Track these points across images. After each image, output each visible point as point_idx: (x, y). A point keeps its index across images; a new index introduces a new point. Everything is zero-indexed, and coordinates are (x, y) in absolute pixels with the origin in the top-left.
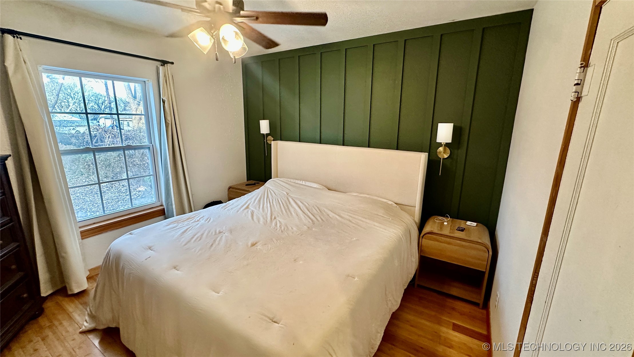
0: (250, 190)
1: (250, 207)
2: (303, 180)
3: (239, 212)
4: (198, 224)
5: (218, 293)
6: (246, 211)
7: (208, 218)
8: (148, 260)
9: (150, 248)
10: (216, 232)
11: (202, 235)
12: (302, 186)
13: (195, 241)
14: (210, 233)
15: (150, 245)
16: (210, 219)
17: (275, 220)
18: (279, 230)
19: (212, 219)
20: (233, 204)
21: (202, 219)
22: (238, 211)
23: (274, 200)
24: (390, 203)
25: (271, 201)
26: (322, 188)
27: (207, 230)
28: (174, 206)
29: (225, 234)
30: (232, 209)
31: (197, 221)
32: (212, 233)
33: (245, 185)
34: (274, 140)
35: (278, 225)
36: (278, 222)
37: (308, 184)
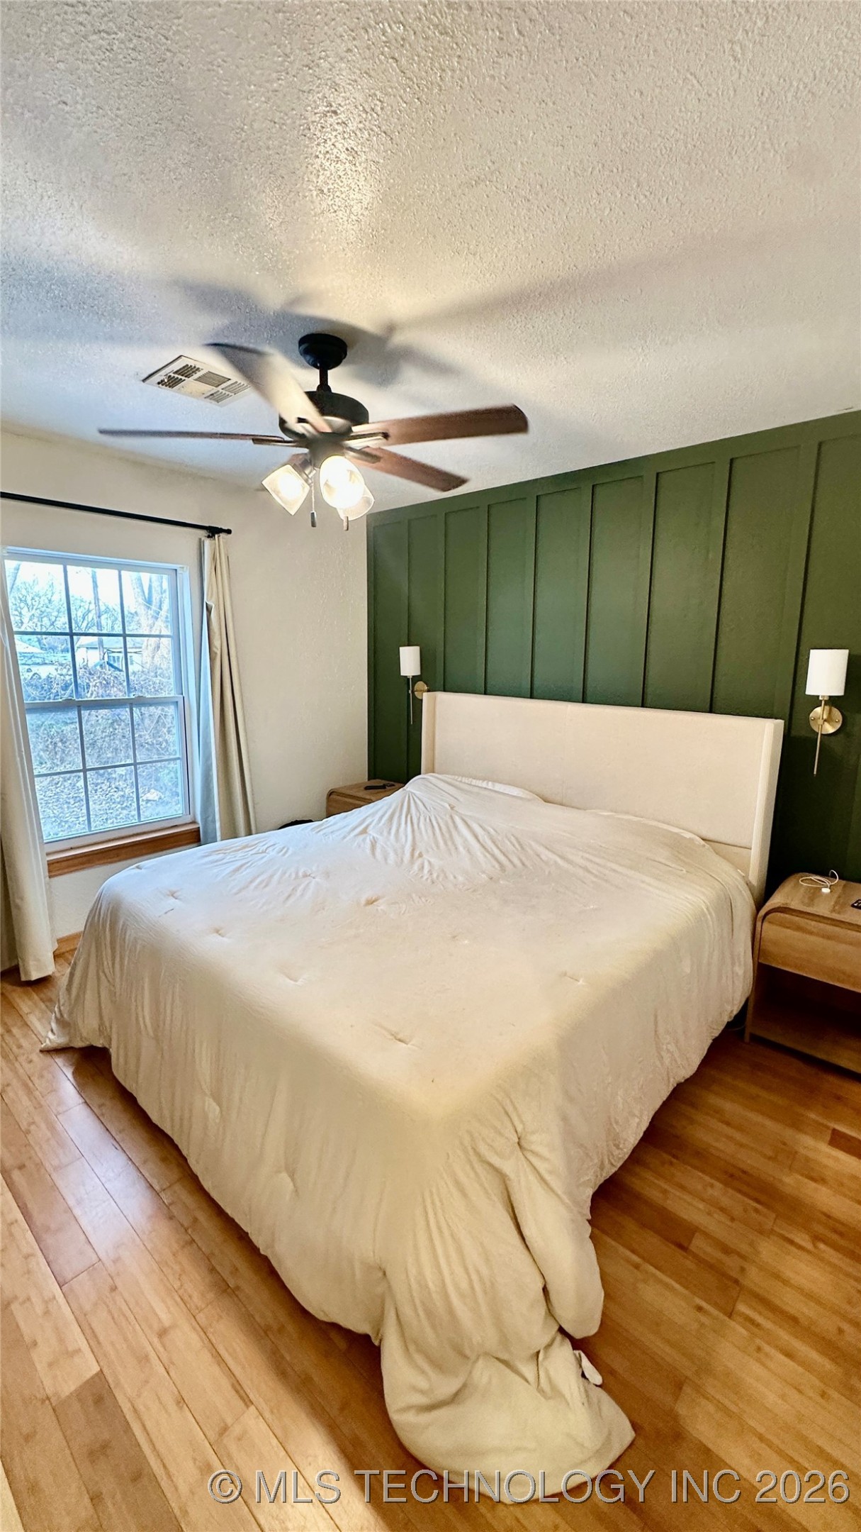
0: (373, 798)
1: (370, 831)
2: (489, 781)
3: (345, 840)
4: (263, 858)
5: (296, 981)
6: (361, 837)
7: (284, 848)
8: (169, 914)
9: (173, 895)
10: (297, 874)
11: (272, 876)
12: (486, 793)
13: (256, 888)
14: (287, 875)
15: (174, 889)
16: (288, 849)
17: (420, 860)
18: (427, 879)
19: (291, 848)
20: (335, 824)
21: (271, 849)
22: (344, 837)
23: (422, 819)
24: (688, 835)
25: (415, 821)
26: (528, 797)
27: (280, 871)
28: (218, 825)
29: (317, 879)
30: (332, 832)
31: (263, 852)
32: (290, 876)
33: (362, 788)
34: (428, 691)
35: (426, 870)
36: (426, 865)
37: (498, 787)
